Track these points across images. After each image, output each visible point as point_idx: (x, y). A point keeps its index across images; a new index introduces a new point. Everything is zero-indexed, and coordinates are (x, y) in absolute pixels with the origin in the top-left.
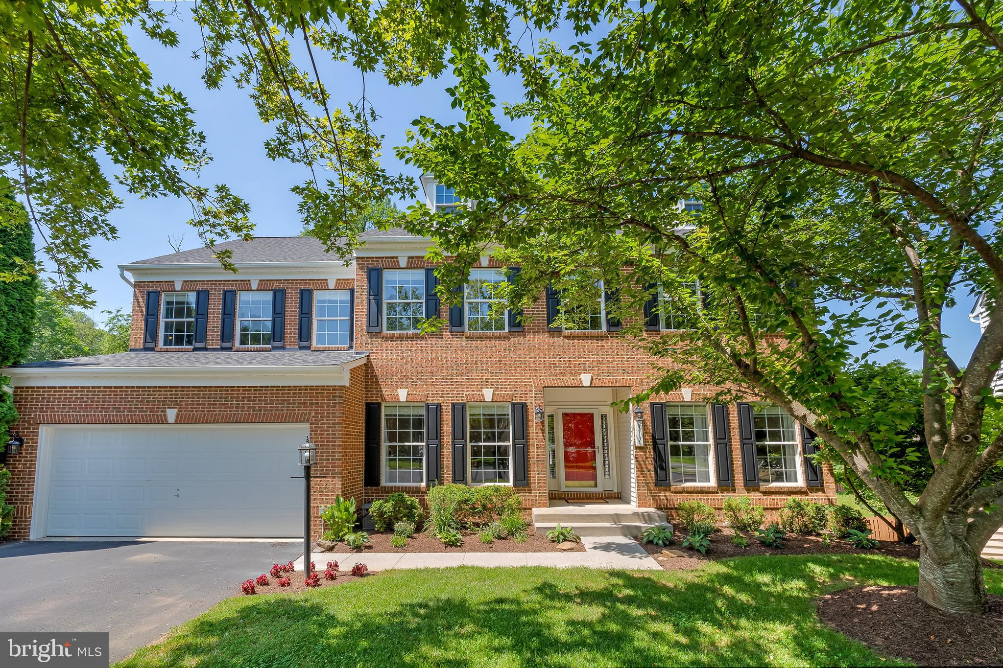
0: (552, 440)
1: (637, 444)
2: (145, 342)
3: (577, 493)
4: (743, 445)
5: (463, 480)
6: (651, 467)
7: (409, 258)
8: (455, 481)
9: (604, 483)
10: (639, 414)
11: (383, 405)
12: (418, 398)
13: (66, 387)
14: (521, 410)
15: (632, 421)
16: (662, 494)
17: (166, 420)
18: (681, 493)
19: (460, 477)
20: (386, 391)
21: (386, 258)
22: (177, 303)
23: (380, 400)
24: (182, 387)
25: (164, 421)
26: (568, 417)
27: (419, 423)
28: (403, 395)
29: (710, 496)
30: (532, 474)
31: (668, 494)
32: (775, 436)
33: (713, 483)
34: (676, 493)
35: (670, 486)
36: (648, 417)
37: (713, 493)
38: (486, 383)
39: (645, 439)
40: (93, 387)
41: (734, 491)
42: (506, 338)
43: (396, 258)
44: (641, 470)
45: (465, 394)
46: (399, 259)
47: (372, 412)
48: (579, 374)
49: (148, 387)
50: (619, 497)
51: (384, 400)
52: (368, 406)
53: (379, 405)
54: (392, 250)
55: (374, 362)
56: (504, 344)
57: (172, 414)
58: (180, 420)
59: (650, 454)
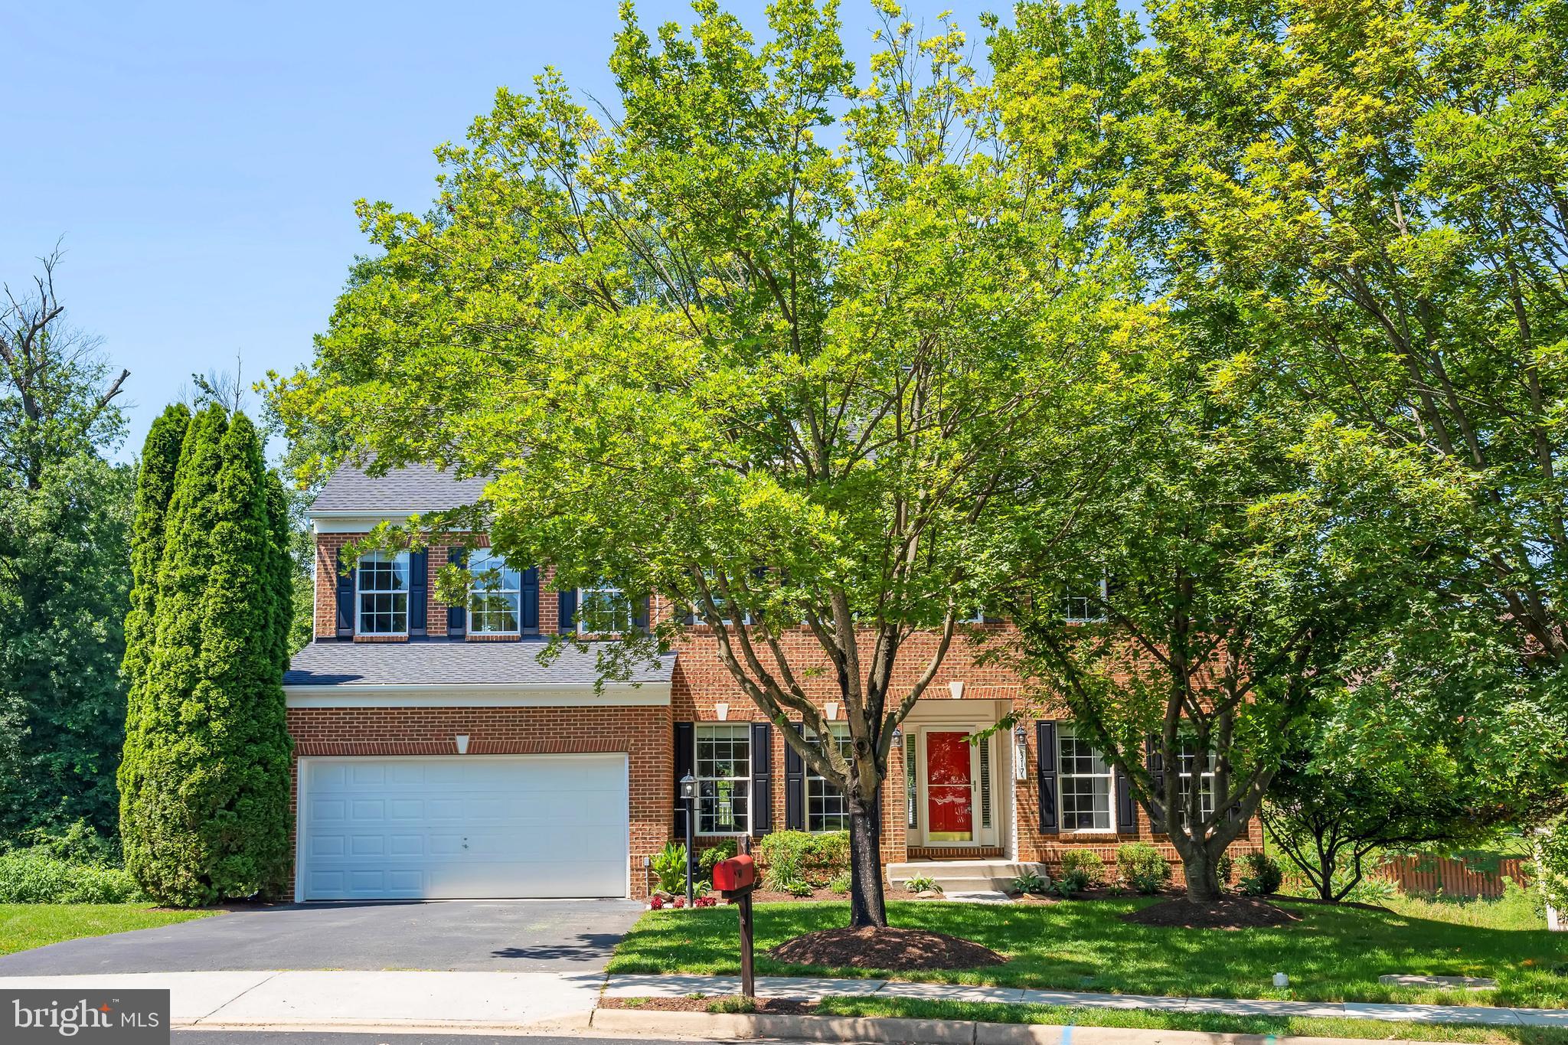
0: (913, 772)
1: (1019, 778)
2: (339, 627)
3: (945, 849)
5: (800, 827)
6: (1035, 808)
8: (789, 827)
9: (981, 835)
10: (1022, 737)
11: (696, 724)
12: (742, 716)
15: (1013, 746)
16: (1049, 843)
17: (456, 751)
18: (1072, 842)
19: (794, 822)
20: (700, 706)
22: (380, 565)
23: (692, 719)
25: (453, 750)
26: (934, 739)
27: (741, 750)
28: (722, 711)
29: (1107, 847)
30: (887, 818)
31: (1055, 844)
33: (1112, 829)
34: (1066, 842)
35: (1058, 832)
36: (1033, 741)
37: (1112, 841)
38: (828, 696)
39: (1028, 770)
40: (364, 709)
41: (1137, 838)
44: (1025, 818)
47: (682, 734)
48: (948, 682)
49: (432, 708)
50: (1001, 853)
51: (698, 719)
52: (677, 727)
53: (692, 724)
55: (684, 665)
57: (462, 742)
58: (472, 750)
59: (1035, 791)
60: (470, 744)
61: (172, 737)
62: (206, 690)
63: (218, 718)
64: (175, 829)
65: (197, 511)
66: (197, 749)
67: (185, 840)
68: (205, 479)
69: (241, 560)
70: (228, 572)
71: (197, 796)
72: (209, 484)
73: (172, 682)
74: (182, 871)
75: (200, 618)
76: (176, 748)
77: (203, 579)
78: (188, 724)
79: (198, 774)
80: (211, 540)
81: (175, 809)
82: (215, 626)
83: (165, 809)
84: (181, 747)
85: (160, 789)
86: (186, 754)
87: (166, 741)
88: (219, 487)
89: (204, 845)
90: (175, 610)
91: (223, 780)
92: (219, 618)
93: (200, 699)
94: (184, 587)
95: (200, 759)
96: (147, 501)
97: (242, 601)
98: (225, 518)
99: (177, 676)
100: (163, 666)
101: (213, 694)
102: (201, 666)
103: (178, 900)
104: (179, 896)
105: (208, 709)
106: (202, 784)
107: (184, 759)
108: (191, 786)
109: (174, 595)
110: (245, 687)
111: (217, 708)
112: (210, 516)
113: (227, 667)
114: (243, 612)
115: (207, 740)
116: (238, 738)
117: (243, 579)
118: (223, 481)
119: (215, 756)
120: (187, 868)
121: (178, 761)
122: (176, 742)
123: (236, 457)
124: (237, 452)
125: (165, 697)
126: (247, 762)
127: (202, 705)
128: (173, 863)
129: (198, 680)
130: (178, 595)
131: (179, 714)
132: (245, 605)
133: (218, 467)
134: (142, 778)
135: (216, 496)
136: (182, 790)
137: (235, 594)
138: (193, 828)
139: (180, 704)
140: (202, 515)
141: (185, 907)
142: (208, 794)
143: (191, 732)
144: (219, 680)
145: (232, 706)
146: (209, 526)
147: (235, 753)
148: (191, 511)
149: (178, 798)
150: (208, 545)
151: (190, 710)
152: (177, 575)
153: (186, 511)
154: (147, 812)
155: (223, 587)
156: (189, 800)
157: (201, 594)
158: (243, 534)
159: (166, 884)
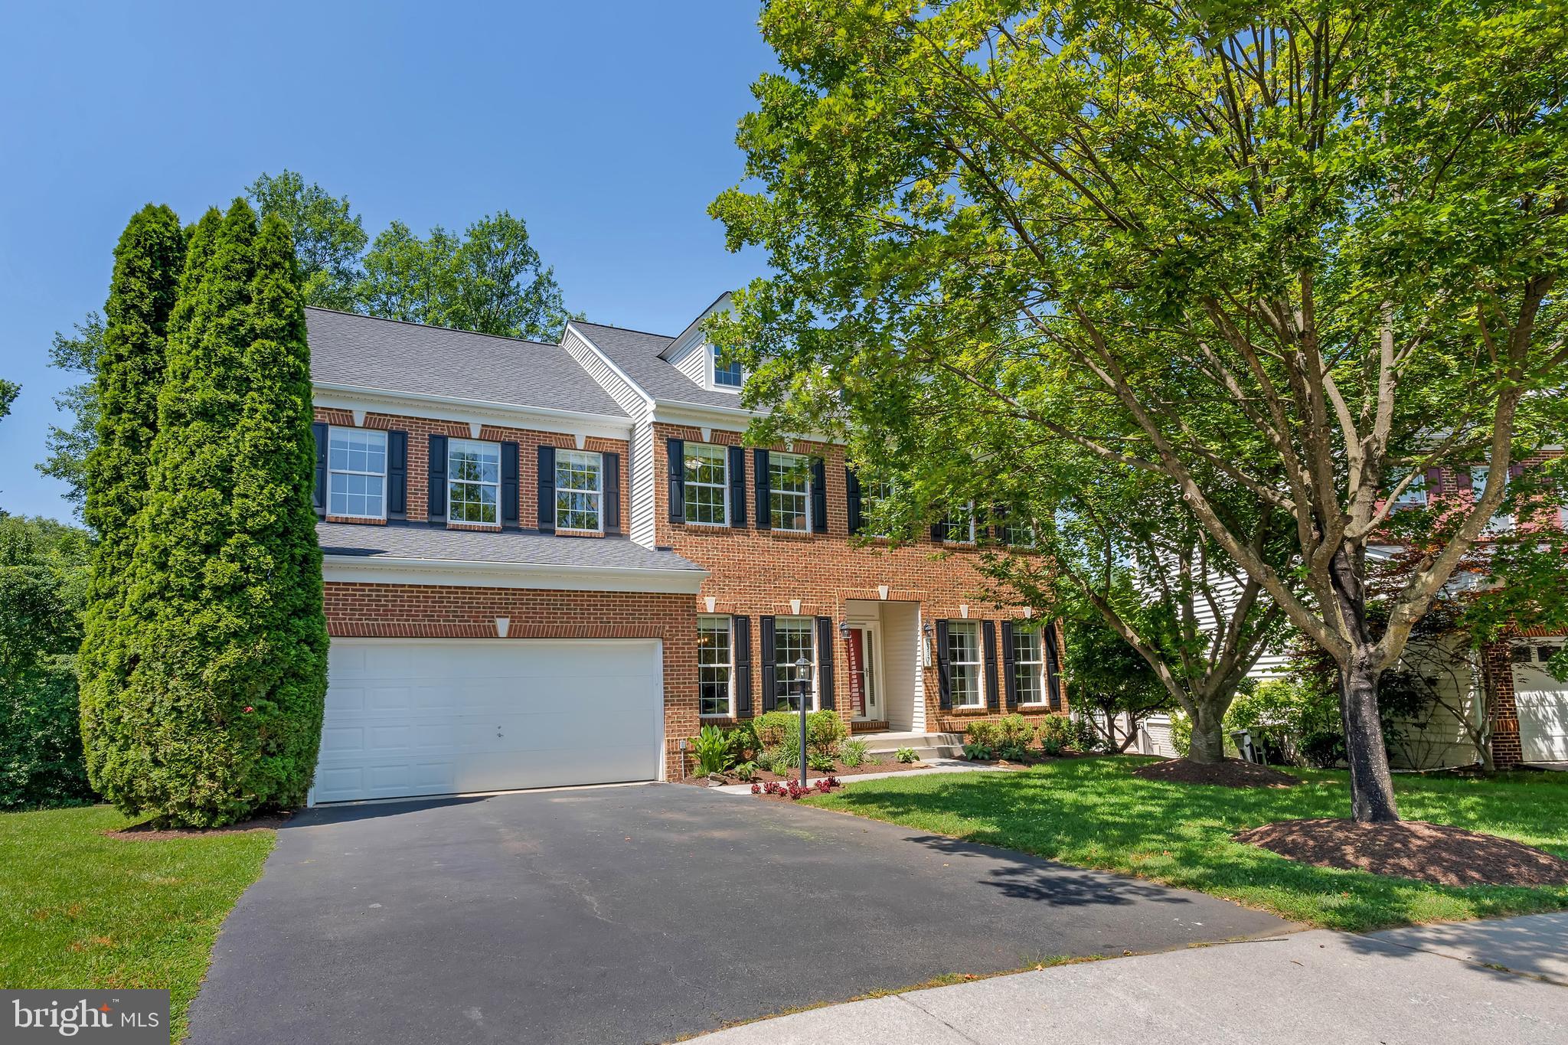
1: (925, 664)
4: (1005, 664)
5: (773, 708)
6: (936, 690)
7: (713, 430)
8: (765, 709)
9: (871, 712)
10: (927, 632)
12: (726, 609)
13: (355, 584)
14: (825, 625)
15: (919, 638)
16: (946, 717)
17: (496, 634)
18: (959, 715)
19: (769, 705)
21: (688, 427)
24: (514, 589)
25: (493, 634)
28: (710, 604)
29: (981, 718)
30: (837, 699)
31: (950, 717)
32: (1027, 657)
33: (982, 704)
34: (957, 715)
35: (951, 709)
36: (934, 636)
37: (983, 714)
38: (793, 593)
39: (931, 659)
40: (394, 586)
41: (999, 712)
42: (811, 540)
43: (699, 429)
44: (929, 698)
45: (773, 606)
46: (702, 430)
48: (877, 585)
49: (470, 588)
50: (886, 726)
54: (695, 418)
56: (810, 547)
57: (503, 625)
58: (512, 634)
59: (936, 676)
60: (511, 627)
61: (191, 606)
62: (243, 546)
63: (259, 582)
64: (193, 725)
65: (225, 321)
66: (231, 621)
67: (210, 740)
68: (234, 285)
69: (285, 390)
70: (272, 402)
71: (232, 682)
72: (240, 293)
73: (191, 534)
74: (202, 780)
75: (231, 457)
76: (197, 620)
77: (233, 407)
78: (216, 589)
79: (232, 654)
80: (246, 360)
81: (192, 700)
82: (255, 466)
83: (178, 699)
84: (207, 617)
85: (170, 673)
86: (214, 628)
87: (180, 611)
88: (255, 297)
89: (237, 745)
90: (191, 442)
91: (264, 662)
92: (260, 456)
93: (232, 559)
94: (205, 413)
95: (235, 634)
96: (126, 310)
97: (289, 440)
98: (265, 334)
99: (197, 526)
100: (175, 513)
101: (254, 551)
102: (234, 515)
103: (196, 818)
104: (197, 814)
105: (246, 569)
106: (239, 667)
107: (211, 634)
108: (222, 669)
109: (187, 424)
110: (294, 546)
111: (258, 569)
112: (242, 331)
113: (273, 518)
114: (290, 453)
115: (245, 608)
116: (282, 610)
117: (291, 413)
118: (260, 292)
119: (256, 630)
120: (212, 777)
121: (201, 636)
122: (197, 611)
123: (276, 265)
124: (278, 259)
125: (180, 554)
126: (294, 639)
127: (236, 566)
128: (189, 770)
129: (230, 534)
130: (194, 425)
131: (201, 576)
132: (292, 445)
133: (250, 274)
134: (135, 659)
135: (250, 309)
136: (208, 673)
137: (281, 430)
138: (222, 723)
139: (202, 563)
140: (232, 328)
141: (205, 829)
142: (245, 680)
143: (220, 599)
144: (260, 535)
145: (278, 568)
146: (242, 343)
147: (278, 628)
148: (215, 320)
149: (202, 685)
150: (241, 365)
151: (220, 570)
152: (197, 399)
153: (207, 318)
154: (146, 704)
155: (265, 419)
156: (218, 688)
157: (233, 426)
158: (291, 358)
159: (177, 798)
